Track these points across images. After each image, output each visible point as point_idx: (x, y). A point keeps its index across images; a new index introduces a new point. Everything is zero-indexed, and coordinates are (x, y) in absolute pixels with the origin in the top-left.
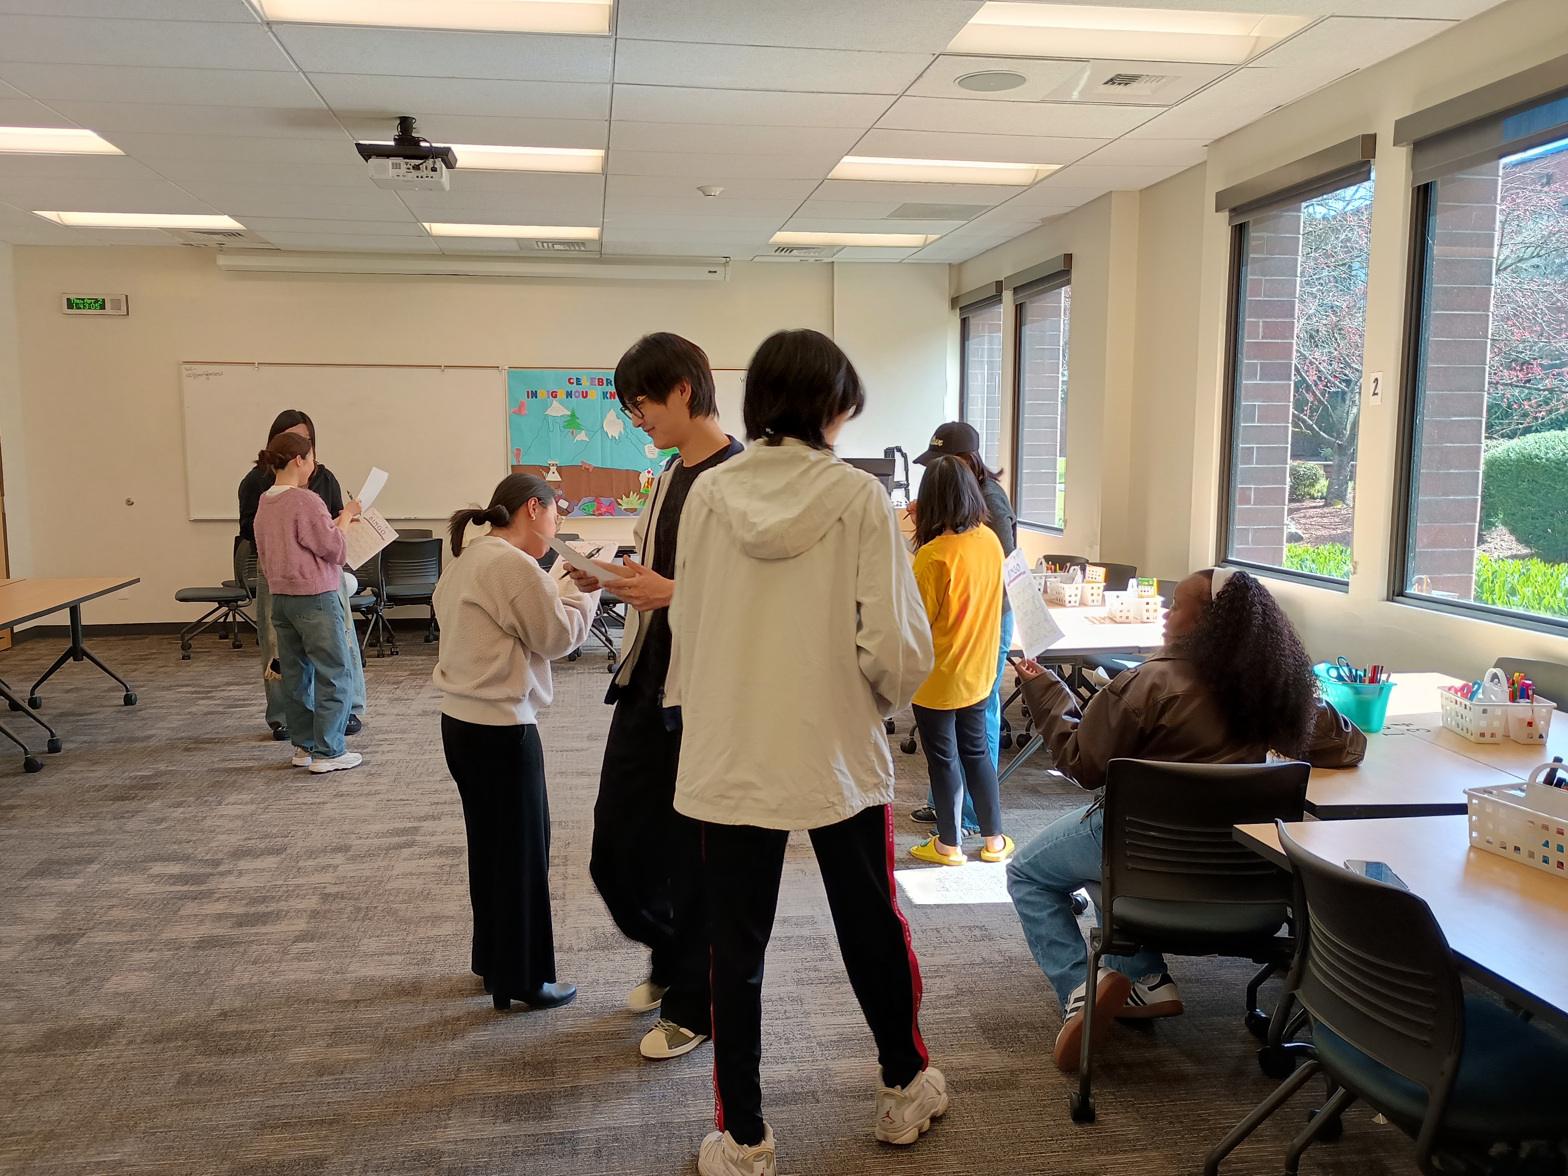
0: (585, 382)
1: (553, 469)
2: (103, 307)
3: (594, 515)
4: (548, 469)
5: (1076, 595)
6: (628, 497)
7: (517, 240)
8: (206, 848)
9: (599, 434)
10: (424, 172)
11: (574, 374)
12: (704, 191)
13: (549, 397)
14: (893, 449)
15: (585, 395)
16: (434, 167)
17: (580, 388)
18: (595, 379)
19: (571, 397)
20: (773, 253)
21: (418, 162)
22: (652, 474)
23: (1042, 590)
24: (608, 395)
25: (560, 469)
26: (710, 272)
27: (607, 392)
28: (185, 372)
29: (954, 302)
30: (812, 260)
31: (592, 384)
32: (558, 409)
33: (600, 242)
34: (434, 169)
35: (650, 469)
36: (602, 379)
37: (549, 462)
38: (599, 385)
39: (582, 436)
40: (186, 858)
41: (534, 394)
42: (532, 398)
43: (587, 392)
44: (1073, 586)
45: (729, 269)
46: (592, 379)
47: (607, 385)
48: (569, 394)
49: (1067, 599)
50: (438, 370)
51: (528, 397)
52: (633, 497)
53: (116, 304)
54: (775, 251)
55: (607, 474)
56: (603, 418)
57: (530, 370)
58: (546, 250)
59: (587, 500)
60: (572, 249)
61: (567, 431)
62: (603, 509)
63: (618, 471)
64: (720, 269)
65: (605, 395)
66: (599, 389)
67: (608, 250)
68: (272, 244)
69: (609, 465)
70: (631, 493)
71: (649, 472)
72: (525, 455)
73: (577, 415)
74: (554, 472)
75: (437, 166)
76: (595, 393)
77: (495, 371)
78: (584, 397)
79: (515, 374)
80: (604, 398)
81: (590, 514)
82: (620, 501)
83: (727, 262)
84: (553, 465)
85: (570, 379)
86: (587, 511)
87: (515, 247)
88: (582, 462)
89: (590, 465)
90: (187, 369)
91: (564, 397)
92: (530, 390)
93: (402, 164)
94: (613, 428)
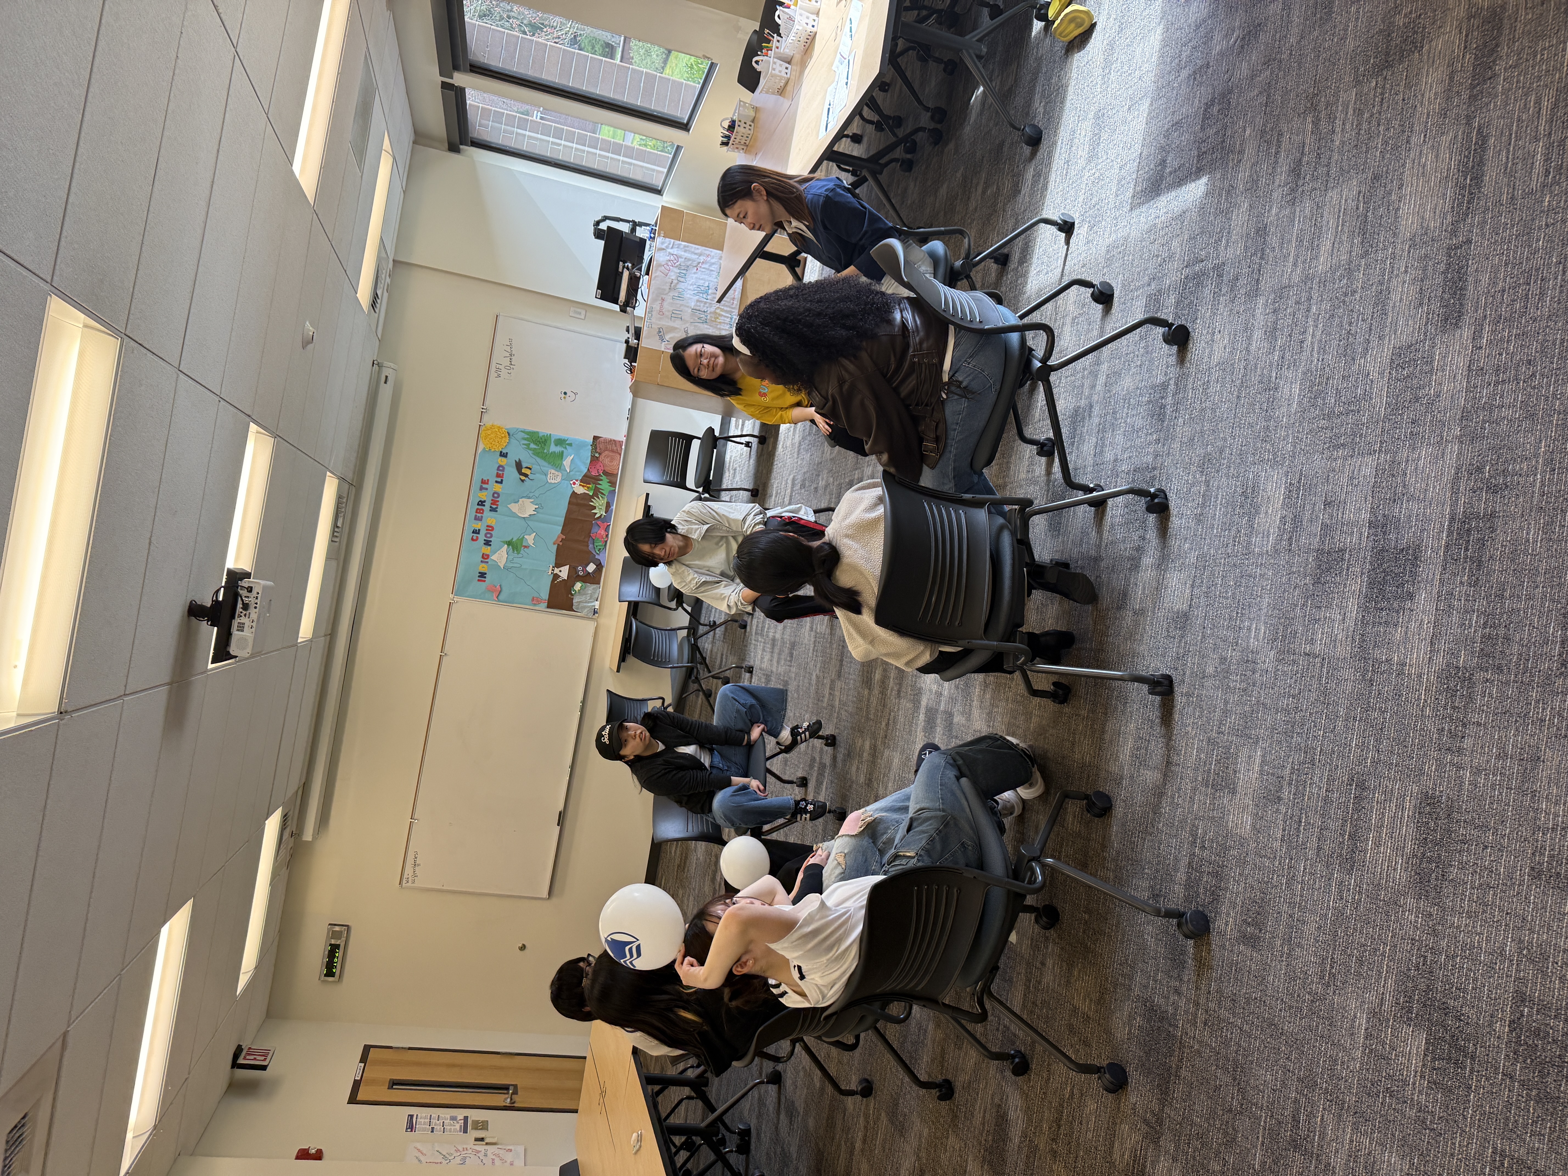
0: (478, 525)
1: (556, 571)
2: (337, 946)
3: (606, 541)
4: (556, 576)
5: (808, 18)
6: (595, 508)
7: (328, 558)
9: (530, 523)
10: (251, 600)
11: (468, 534)
12: (308, 342)
13: (487, 562)
14: (595, 229)
15: (490, 528)
16: (247, 589)
17: (483, 532)
18: (476, 516)
19: (491, 541)
20: (376, 315)
21: (240, 605)
22: (577, 481)
23: (787, 65)
24: (494, 506)
25: (558, 565)
26: (385, 382)
27: (491, 507)
28: (409, 884)
29: (453, 148)
30: (388, 280)
31: (480, 519)
32: (501, 556)
33: (342, 479)
34: (250, 589)
35: (572, 482)
36: (477, 509)
37: (550, 573)
38: (482, 513)
39: (530, 539)
41: (482, 575)
42: (485, 577)
43: (487, 526)
44: (797, 18)
45: (386, 364)
46: (476, 518)
47: (484, 505)
48: (487, 543)
49: (809, 28)
50: (445, 659)
51: (485, 581)
52: (596, 502)
53: (336, 935)
54: (377, 311)
55: (569, 523)
56: (515, 515)
57: (458, 574)
58: (341, 536)
59: (591, 546)
60: (343, 510)
61: (522, 552)
62: (603, 533)
63: (569, 512)
64: (386, 372)
65: (493, 510)
66: (487, 513)
67: (349, 476)
68: (299, 788)
69: (562, 520)
70: (592, 504)
71: (574, 484)
72: (536, 595)
73: (509, 539)
74: (560, 571)
75: (246, 585)
76: (489, 518)
77: (454, 606)
78: (493, 529)
79: (459, 589)
80: (497, 511)
81: (605, 545)
82: (597, 516)
83: (378, 364)
84: (553, 570)
85: (473, 539)
86: (602, 548)
87: (334, 563)
88: (554, 544)
89: (558, 537)
90: (408, 882)
91: (489, 547)
92: (479, 576)
93: (239, 621)
94: (527, 508)
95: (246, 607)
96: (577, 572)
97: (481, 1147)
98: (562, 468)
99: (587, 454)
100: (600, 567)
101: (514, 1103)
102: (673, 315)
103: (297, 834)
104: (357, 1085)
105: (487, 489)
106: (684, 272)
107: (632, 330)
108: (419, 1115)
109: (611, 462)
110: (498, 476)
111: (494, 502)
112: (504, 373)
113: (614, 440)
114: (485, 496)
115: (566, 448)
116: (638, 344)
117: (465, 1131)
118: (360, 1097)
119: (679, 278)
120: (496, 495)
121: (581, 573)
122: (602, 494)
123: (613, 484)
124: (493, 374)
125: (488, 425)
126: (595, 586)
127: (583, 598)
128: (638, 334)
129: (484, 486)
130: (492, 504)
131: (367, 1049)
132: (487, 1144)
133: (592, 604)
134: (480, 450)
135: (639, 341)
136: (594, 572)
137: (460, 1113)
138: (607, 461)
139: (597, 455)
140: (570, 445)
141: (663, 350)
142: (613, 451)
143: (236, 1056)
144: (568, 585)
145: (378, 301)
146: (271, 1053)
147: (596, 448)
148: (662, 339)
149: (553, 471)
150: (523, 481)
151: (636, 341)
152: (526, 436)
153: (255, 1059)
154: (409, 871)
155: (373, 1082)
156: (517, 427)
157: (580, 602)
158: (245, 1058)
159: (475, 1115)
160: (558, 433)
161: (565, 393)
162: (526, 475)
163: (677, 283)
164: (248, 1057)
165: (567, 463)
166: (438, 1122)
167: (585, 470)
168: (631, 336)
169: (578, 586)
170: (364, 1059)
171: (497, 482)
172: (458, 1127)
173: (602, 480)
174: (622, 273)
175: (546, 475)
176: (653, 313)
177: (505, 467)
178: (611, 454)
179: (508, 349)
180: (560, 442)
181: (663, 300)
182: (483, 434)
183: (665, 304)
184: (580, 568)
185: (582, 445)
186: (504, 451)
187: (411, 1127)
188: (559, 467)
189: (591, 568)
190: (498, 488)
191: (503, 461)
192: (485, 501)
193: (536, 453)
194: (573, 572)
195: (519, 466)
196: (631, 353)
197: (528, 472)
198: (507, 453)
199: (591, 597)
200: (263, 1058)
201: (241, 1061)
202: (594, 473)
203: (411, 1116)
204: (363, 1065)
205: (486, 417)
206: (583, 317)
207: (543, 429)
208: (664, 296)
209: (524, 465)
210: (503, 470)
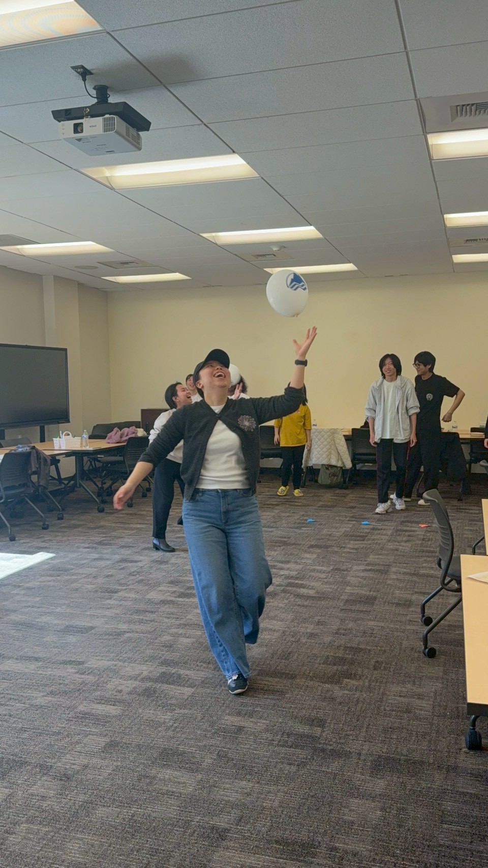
8: (289, 600)
40: (298, 596)
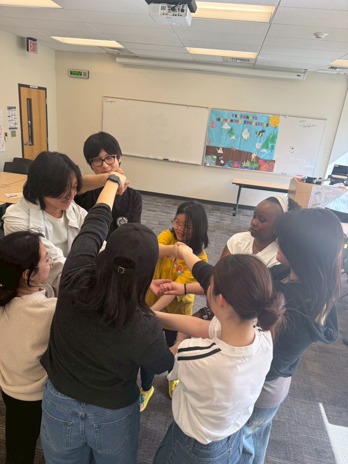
0: (239, 116)
1: (221, 148)
2: (81, 75)
3: (232, 167)
4: (219, 148)
6: (246, 162)
7: (223, 57)
9: (240, 137)
10: (177, 12)
11: (235, 113)
13: (224, 121)
15: (237, 121)
17: (236, 119)
18: (243, 115)
19: (232, 122)
20: (327, 69)
22: (257, 155)
25: (223, 149)
26: (298, 75)
27: (246, 121)
28: (104, 100)
30: (342, 73)
31: (241, 117)
32: (226, 126)
33: (256, 60)
34: (183, 11)
36: (245, 116)
37: (220, 146)
38: (244, 118)
39: (233, 137)
42: (218, 121)
45: (306, 75)
46: (241, 115)
47: (247, 118)
48: (232, 121)
50: (186, 107)
51: (217, 120)
53: (85, 74)
54: (329, 69)
55: (240, 153)
56: (243, 131)
57: (219, 110)
58: (233, 62)
59: (231, 161)
60: (244, 62)
61: (228, 135)
62: (236, 166)
63: (244, 152)
64: (302, 75)
65: (245, 122)
66: (243, 120)
67: (257, 64)
68: (135, 54)
69: (241, 149)
70: (248, 161)
71: (256, 154)
72: (211, 141)
73: (233, 129)
74: (221, 150)
75: (185, 8)
76: (242, 121)
77: (206, 109)
78: (237, 122)
79: (213, 111)
80: (244, 123)
81: (231, 167)
82: (243, 163)
83: (305, 72)
84: (221, 147)
85: (233, 115)
86: (230, 166)
87: (221, 60)
88: (231, 147)
89: (234, 149)
90: (105, 99)
91: (230, 121)
92: (218, 118)
93: (166, 7)
94: (246, 136)
95: (173, 9)
96: (220, 156)
97: (3, 135)
98: (262, 149)
99: (268, 158)
100: (223, 165)
101: (25, 145)
102: (327, 198)
103: (119, 56)
104: (28, 86)
105: (253, 119)
106: (346, 203)
107: (320, 180)
108: (16, 111)
109: (265, 168)
110: (259, 123)
111: (248, 123)
112: (302, 124)
113: (273, 169)
114: (251, 118)
115: (270, 150)
116: (314, 183)
117: (10, 129)
118: (21, 88)
119: (343, 201)
120: (251, 123)
121: (220, 158)
122: (251, 165)
123: (256, 169)
124: (301, 119)
125: (280, 118)
126: (215, 163)
127: (210, 159)
128: (319, 183)
129: (255, 118)
130: (247, 121)
131: (45, 89)
132: (5, 137)
133: (208, 163)
134: (269, 116)
135: (316, 184)
136: (221, 163)
137: (18, 126)
138: (265, 166)
139: (267, 162)
140: (272, 151)
141: (311, 194)
142: (269, 168)
143: (31, 39)
144: (216, 153)
145: (333, 70)
146: (35, 52)
147: (270, 162)
148: (316, 194)
149: (261, 145)
150: (257, 133)
151: (315, 182)
152: (275, 134)
153: (31, 46)
154: (109, 99)
155: (29, 93)
156: (279, 130)
157: (209, 158)
158: (31, 42)
159: (18, 132)
160: (277, 146)
161: (293, 149)
162: (259, 134)
163: (341, 200)
164: (32, 44)
165: (264, 150)
166: (13, 118)
167: (261, 158)
168: (318, 180)
169: (215, 157)
170: (40, 88)
171: (256, 123)
172: (12, 126)
173: (257, 164)
174: (346, 176)
175: (259, 142)
176: (328, 190)
177: (262, 126)
178: (268, 167)
179: (312, 125)
180: (273, 147)
181: (334, 194)
182: (276, 116)
183: (332, 195)
184: (222, 157)
185: (272, 156)
186: (269, 125)
187: (10, 108)
188: (263, 147)
189: (222, 162)
190: (254, 123)
191: (265, 125)
192: (248, 118)
193: (268, 138)
194: (221, 155)
195: (263, 131)
196: (310, 180)
197: (260, 135)
198: (268, 126)
199: (211, 162)
200: (32, 49)
201: (30, 41)
202: (260, 161)
203: (15, 108)
204: (37, 88)
205: (283, 117)
206: (325, 155)
207: (278, 140)
208: (335, 194)
209: (263, 133)
210: (261, 125)
